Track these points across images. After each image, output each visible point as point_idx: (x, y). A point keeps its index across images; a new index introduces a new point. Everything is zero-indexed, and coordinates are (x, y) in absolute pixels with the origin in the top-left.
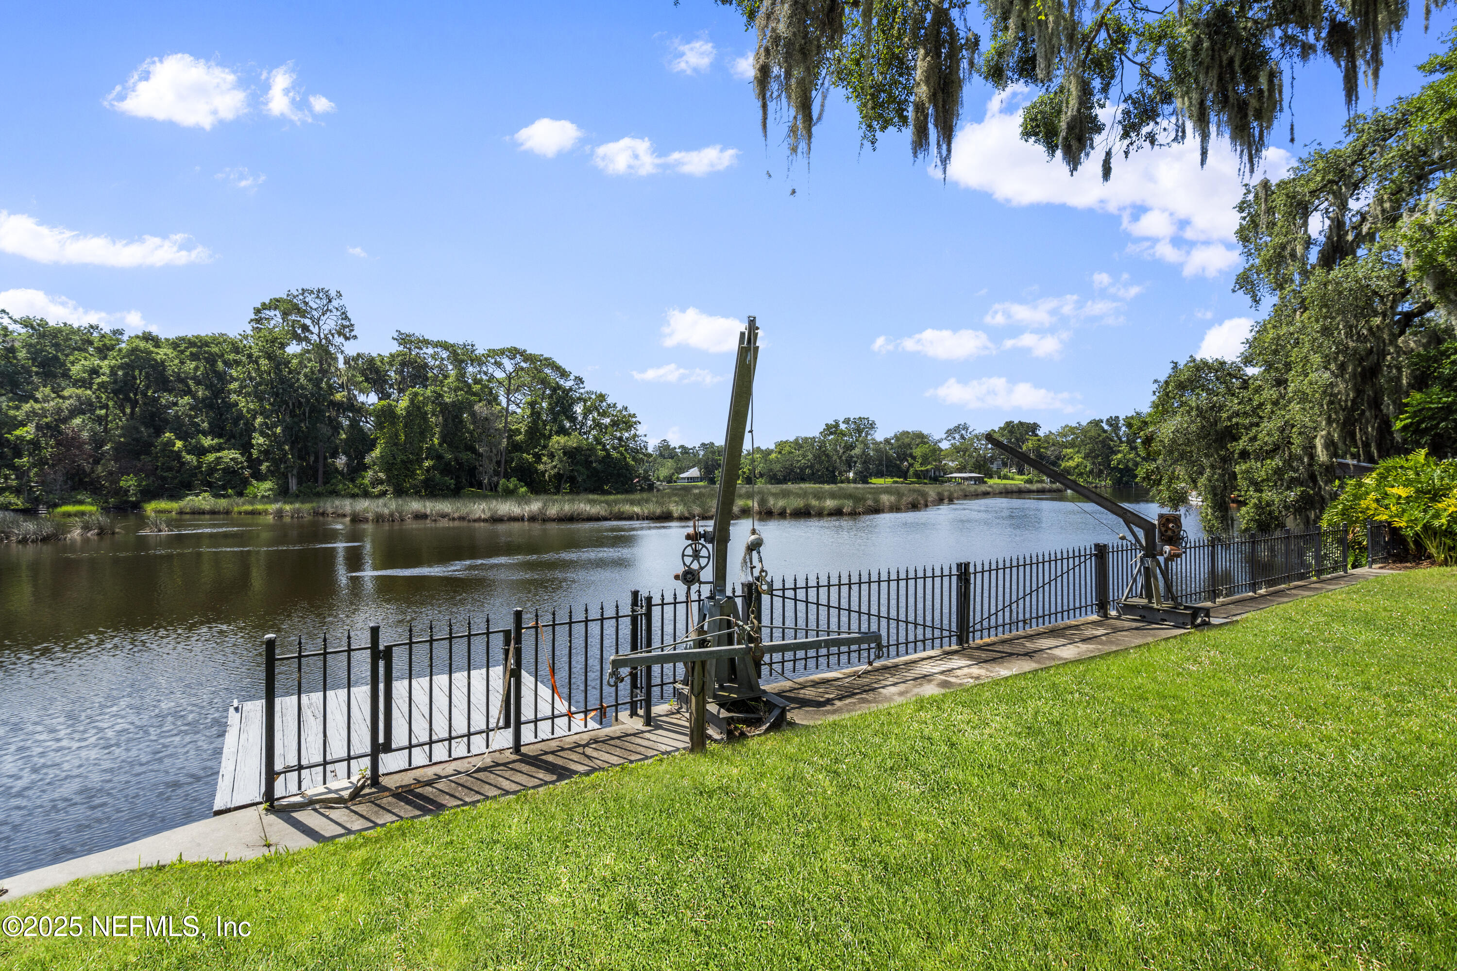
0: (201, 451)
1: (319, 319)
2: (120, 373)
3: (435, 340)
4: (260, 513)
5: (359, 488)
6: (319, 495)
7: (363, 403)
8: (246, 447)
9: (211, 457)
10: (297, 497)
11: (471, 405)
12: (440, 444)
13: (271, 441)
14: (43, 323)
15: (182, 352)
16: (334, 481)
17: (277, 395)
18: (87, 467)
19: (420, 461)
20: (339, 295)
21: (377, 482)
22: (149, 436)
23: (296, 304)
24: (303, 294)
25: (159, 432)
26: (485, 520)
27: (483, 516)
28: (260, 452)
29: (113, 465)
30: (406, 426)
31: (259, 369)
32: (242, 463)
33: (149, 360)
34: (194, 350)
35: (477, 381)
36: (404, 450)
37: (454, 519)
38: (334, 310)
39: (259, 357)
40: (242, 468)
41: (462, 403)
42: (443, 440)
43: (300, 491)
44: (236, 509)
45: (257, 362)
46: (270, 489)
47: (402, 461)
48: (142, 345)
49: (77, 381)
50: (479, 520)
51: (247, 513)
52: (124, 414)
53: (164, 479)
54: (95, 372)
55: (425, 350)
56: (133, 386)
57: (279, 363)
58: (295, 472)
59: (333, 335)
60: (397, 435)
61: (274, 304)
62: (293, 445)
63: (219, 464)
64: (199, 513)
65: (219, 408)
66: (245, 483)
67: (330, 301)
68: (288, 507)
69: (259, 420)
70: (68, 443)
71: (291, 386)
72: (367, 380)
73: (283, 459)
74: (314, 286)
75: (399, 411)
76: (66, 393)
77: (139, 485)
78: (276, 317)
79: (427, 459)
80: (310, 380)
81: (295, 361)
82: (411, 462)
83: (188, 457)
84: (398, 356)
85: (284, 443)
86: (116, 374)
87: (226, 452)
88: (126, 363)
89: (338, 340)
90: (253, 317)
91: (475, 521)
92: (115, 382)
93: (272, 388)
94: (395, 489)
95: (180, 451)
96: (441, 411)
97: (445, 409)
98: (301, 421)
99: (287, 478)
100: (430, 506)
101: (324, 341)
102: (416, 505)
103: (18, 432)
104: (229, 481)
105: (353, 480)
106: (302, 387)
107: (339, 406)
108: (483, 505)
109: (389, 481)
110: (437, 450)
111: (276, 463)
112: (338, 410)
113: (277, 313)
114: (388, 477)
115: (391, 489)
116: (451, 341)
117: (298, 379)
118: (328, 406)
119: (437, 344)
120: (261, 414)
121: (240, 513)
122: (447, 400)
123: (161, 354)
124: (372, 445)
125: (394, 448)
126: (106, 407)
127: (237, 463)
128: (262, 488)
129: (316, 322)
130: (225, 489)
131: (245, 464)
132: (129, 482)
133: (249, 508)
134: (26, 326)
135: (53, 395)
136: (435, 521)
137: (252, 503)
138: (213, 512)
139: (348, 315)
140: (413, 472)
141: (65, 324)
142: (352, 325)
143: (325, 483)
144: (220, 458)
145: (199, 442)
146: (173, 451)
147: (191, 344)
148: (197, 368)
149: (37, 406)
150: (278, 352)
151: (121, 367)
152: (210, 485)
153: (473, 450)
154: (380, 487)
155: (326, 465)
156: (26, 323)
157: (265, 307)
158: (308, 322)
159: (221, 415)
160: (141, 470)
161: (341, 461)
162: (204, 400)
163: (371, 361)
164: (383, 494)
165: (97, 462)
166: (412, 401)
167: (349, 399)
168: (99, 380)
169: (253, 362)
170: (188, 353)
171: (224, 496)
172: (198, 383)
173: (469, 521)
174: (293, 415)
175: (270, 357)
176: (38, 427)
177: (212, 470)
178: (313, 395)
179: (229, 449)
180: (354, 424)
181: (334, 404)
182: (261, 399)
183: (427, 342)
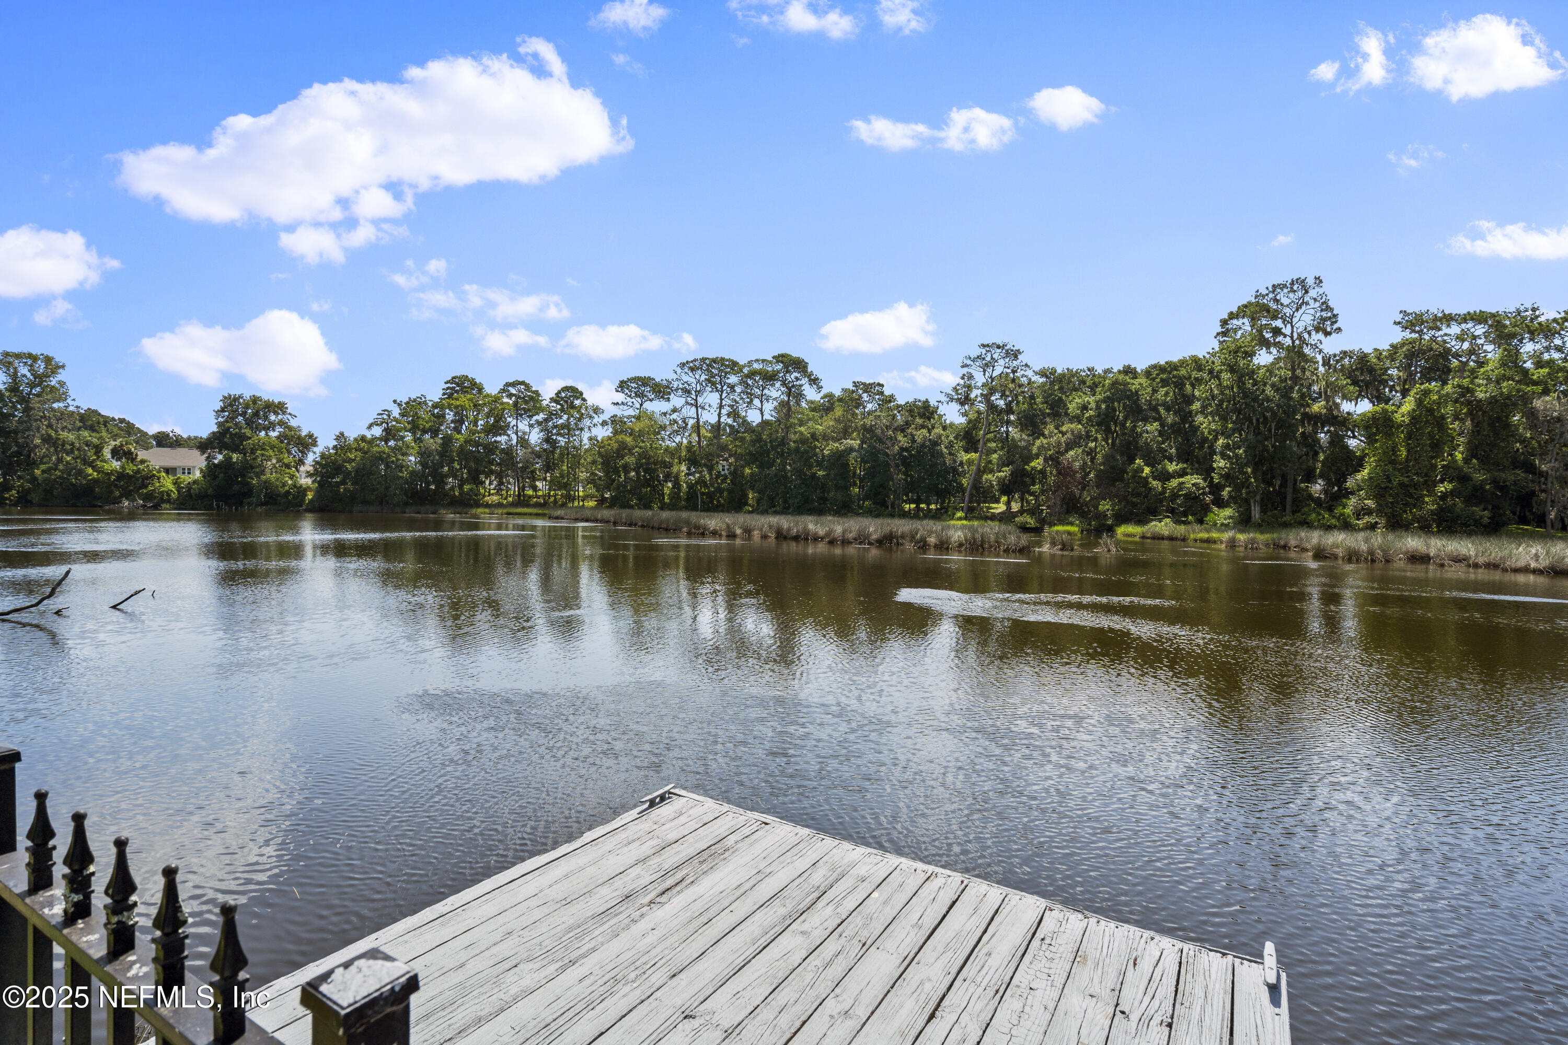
0: (1165, 477)
1: (1292, 316)
2: (1103, 406)
3: (1463, 311)
4: (1215, 542)
5: (1338, 519)
6: (1286, 525)
7: (1348, 413)
8: (1207, 471)
9: (1174, 483)
10: (1260, 527)
11: (1526, 399)
12: (1466, 460)
13: (1232, 464)
14: (1054, 371)
15: (1153, 379)
16: (1306, 509)
17: (1239, 412)
18: (1077, 492)
19: (1430, 485)
20: (1319, 281)
21: (1361, 512)
22: (1123, 463)
23: (1264, 305)
24: (1273, 292)
25: (1132, 460)
26: (1534, 571)
27: (1533, 565)
28: (1222, 476)
29: (1095, 492)
30: (1409, 437)
31: (1220, 384)
32: (1203, 488)
33: (1125, 391)
34: (1164, 376)
35: (1539, 364)
36: (1405, 468)
37: (1476, 566)
38: (1311, 302)
39: (1221, 371)
40: (1204, 494)
41: (1508, 397)
42: (1473, 452)
43: (1263, 520)
44: (1192, 536)
45: (1218, 378)
46: (1230, 517)
47: (1402, 485)
48: (1121, 377)
49: (1073, 417)
50: (1526, 570)
51: (1203, 541)
52: (1108, 444)
53: (1134, 505)
54: (1085, 408)
55: (1445, 330)
56: (1113, 417)
57: (1242, 374)
58: (1258, 498)
59: (1309, 333)
60: (1394, 449)
61: (1242, 311)
62: (1256, 466)
63: (1181, 489)
64: (1159, 539)
65: (1186, 432)
66: (1206, 509)
67: (1307, 292)
68: (1241, 537)
69: (1221, 441)
70: (1065, 472)
71: (1255, 399)
72: (1355, 383)
73: (1245, 484)
74: (1286, 278)
75: (1398, 417)
76: (1064, 429)
77: (1113, 510)
78: (1244, 324)
79: (1442, 481)
80: (1277, 390)
81: (1262, 371)
82: (1416, 486)
83: (1154, 482)
84: (1403, 345)
85: (1247, 465)
86: (1100, 408)
87: (1189, 477)
88: (1108, 397)
89: (1316, 337)
90: (1220, 330)
91: (1516, 570)
92: (1099, 415)
93: (1235, 404)
94: (1388, 521)
95: (1147, 477)
96: (1470, 413)
97: (1475, 409)
98: (1266, 439)
99: (1250, 505)
100: (1437, 545)
101: (1297, 342)
102: (1413, 543)
103: (1032, 464)
104: (1191, 507)
105: (1330, 509)
106: (1268, 399)
107: (1317, 421)
108: (1536, 548)
109: (1380, 511)
110: (1459, 469)
111: (1237, 488)
112: (1316, 424)
113: (1246, 321)
114: (1379, 505)
115: (1382, 521)
116: (1490, 308)
117: (1264, 391)
118: (1302, 421)
119: (1465, 319)
120: (1222, 434)
121: (1196, 540)
122: (1481, 395)
123: (1135, 385)
124: (1359, 464)
125: (1390, 467)
126: (1096, 440)
127: (1198, 489)
128: (1222, 515)
129: (1288, 320)
130: (1186, 516)
131: (1207, 489)
132: (1105, 506)
133: (1205, 535)
134: (1042, 376)
135: (1056, 431)
136: (1442, 565)
137: (1208, 531)
138: (1171, 538)
139: (1331, 304)
140: (1420, 498)
141: (1068, 369)
142: (1335, 316)
143: (1294, 512)
144: (1183, 483)
145: (1164, 468)
146: (1141, 477)
147: (1161, 369)
148: (1167, 394)
149: (1045, 441)
150: (1242, 363)
151: (1104, 401)
152: (1172, 511)
153: (1530, 468)
154: (1367, 519)
155: (1296, 490)
156: (1042, 373)
157: (1232, 316)
158: (1278, 323)
159: (1188, 440)
160: (1116, 496)
161: (1317, 488)
162: (1173, 425)
163: (1363, 358)
164: (1372, 527)
165: (1083, 488)
166: (1419, 402)
167: (1330, 410)
168: (1087, 415)
169: (1214, 377)
170: (1158, 380)
171: (1184, 523)
172: (1168, 409)
173: (1505, 570)
174: (1257, 432)
175: (1232, 369)
176: (1046, 460)
177: (1175, 496)
178: (1278, 406)
179: (1192, 475)
180: (1337, 441)
181: (1308, 417)
182: (1224, 419)
183: (1448, 319)
